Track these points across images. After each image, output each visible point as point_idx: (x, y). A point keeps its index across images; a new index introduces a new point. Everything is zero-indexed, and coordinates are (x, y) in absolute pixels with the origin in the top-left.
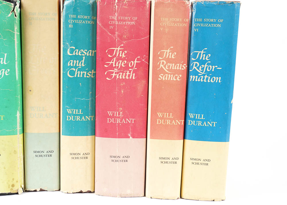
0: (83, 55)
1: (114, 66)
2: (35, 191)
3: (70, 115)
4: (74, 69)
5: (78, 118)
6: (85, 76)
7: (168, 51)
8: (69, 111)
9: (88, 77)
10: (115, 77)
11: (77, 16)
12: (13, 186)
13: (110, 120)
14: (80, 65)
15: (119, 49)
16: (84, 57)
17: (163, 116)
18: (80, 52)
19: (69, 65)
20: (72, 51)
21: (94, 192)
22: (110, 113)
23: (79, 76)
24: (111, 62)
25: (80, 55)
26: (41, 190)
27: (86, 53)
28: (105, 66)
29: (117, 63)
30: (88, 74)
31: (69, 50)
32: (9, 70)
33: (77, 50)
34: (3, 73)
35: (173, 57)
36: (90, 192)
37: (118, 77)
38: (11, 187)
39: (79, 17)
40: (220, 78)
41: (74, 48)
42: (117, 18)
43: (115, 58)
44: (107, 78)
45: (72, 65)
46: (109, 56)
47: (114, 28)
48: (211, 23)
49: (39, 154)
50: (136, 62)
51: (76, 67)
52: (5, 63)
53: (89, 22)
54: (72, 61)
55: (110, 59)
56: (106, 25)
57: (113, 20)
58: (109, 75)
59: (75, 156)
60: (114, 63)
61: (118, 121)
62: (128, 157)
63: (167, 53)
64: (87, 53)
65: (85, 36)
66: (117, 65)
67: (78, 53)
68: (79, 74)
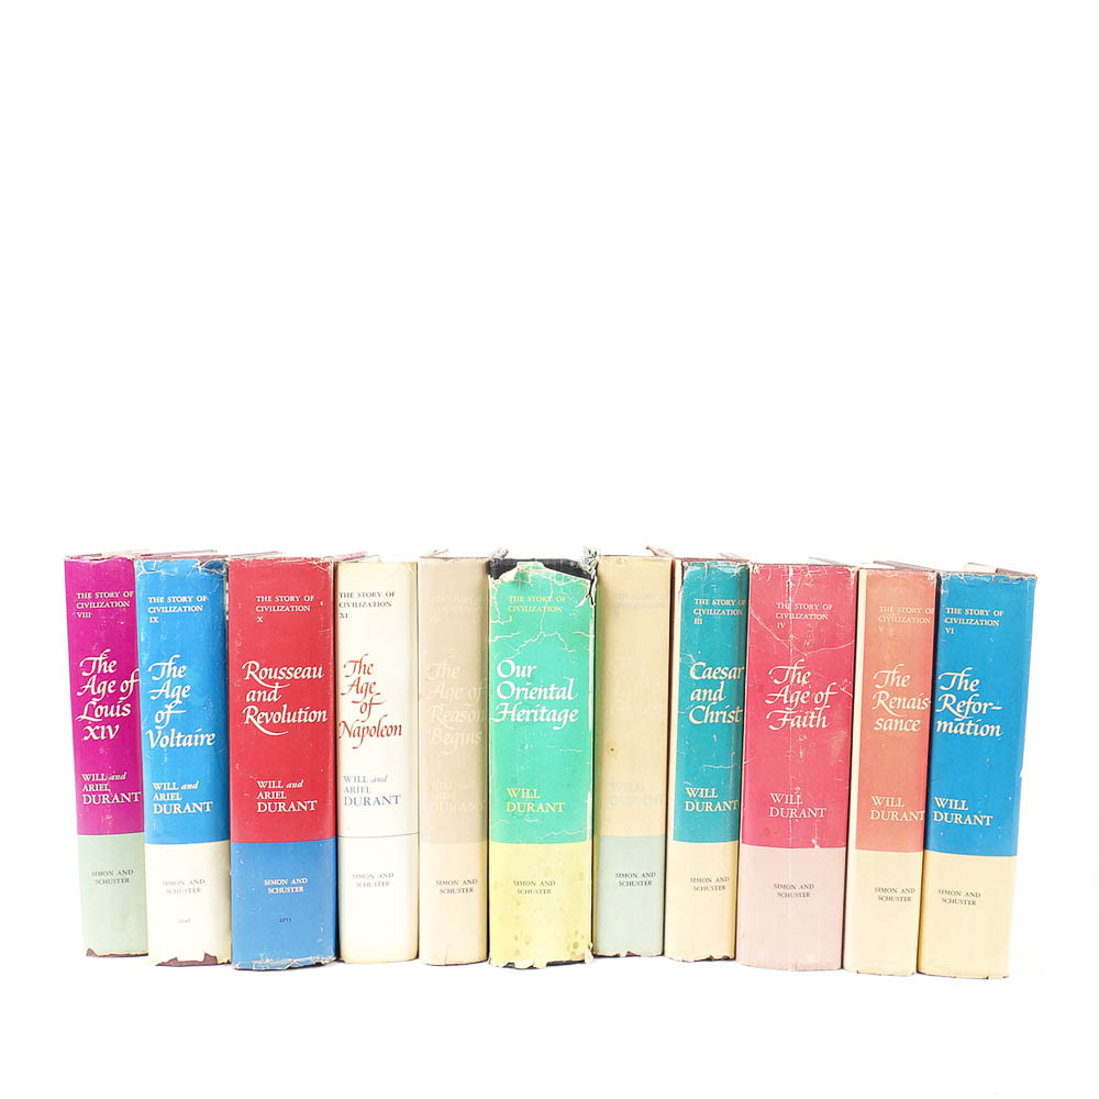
0: (721, 678)
1: (785, 701)
2: (617, 956)
3: (692, 799)
4: (704, 708)
5: (708, 807)
6: (724, 721)
7: (894, 672)
8: (691, 792)
9: (729, 721)
10: (788, 723)
11: (711, 602)
12: (576, 946)
13: (775, 812)
14: (715, 699)
15: (795, 668)
16: (722, 683)
17: (884, 803)
18: (715, 672)
19: (692, 699)
20: (700, 671)
21: (735, 959)
22: (776, 797)
23: (711, 721)
24: (779, 695)
25: (715, 678)
26: (630, 955)
27: (725, 674)
28: (767, 701)
29: (792, 697)
30: (730, 716)
31: (693, 668)
32: (576, 711)
33: (710, 669)
34: (566, 716)
35: (904, 685)
36: (727, 959)
37: (792, 725)
38: (572, 949)
39: (714, 603)
40: (998, 727)
41: (704, 665)
42: (793, 606)
43: (787, 687)
44: (771, 727)
45: (699, 699)
46: (776, 682)
47: (787, 626)
48: (980, 617)
49: (627, 880)
50: (828, 693)
51: (706, 703)
52: (570, 698)
53: (733, 612)
54: (699, 691)
55: (778, 689)
56: (771, 621)
57: (785, 610)
58: (775, 720)
59: (700, 883)
60: (785, 696)
61: (793, 813)
62: (811, 886)
63: (892, 676)
64: (728, 674)
65: (726, 641)
66: (791, 701)
67: (711, 675)
68: (711, 717)
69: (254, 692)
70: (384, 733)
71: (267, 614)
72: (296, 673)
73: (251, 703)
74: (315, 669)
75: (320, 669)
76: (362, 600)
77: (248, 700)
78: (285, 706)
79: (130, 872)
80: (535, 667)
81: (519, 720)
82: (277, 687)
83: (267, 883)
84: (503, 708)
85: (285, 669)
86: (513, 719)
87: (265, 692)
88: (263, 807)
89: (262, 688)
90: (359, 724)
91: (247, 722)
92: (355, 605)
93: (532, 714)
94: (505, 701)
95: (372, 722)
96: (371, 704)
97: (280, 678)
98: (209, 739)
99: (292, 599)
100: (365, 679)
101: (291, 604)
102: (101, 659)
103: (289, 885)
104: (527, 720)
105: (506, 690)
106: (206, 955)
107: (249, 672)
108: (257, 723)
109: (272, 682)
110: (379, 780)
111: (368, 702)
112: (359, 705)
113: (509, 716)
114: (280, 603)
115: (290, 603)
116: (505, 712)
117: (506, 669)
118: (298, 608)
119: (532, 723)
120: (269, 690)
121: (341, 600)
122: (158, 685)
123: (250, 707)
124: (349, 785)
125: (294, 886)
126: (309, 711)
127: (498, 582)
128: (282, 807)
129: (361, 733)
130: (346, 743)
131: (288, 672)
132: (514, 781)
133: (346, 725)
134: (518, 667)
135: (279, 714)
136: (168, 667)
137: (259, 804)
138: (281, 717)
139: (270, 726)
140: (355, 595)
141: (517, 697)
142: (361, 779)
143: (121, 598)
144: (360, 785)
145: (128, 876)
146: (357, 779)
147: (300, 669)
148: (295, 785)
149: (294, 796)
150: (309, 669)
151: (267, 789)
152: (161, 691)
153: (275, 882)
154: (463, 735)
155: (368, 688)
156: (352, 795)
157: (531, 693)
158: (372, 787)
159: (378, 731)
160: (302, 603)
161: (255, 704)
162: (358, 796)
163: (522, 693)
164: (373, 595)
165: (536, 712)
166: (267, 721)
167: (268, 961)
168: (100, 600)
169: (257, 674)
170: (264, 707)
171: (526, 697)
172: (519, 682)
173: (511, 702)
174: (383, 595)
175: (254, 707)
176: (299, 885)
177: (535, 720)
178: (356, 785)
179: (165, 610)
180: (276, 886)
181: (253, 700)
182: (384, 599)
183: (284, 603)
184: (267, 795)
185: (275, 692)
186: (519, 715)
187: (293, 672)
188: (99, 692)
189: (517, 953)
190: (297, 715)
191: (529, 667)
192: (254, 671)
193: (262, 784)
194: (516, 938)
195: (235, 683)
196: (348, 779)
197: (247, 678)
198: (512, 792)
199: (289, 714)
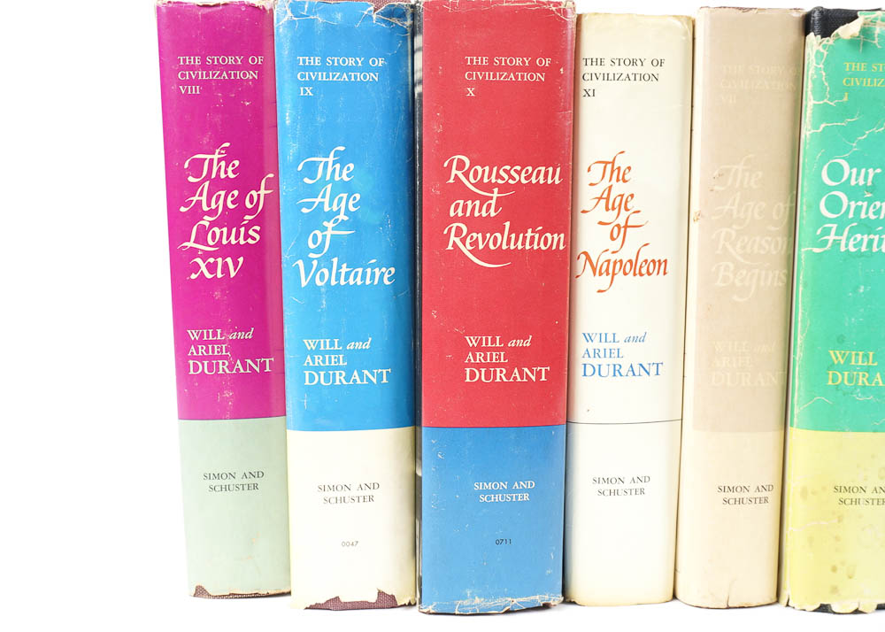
69: (461, 202)
70: (644, 271)
71: (482, 86)
72: (523, 175)
73: (456, 219)
74: (551, 169)
75: (558, 170)
76: (617, 69)
77: (452, 214)
78: (507, 224)
79: (260, 474)
80: (879, 171)
81: (852, 249)
82: (495, 195)
83: (478, 486)
84: (827, 232)
85: (508, 167)
86: (843, 249)
87: (477, 203)
88: (473, 375)
89: (474, 196)
90: (608, 256)
91: (450, 247)
92: (606, 77)
93: (870, 242)
94: (831, 221)
95: (627, 254)
96: (626, 226)
97: (500, 181)
98: (386, 276)
99: (518, 62)
100: (619, 188)
101: (517, 69)
102: (216, 157)
103: (510, 490)
104: (864, 249)
105: (834, 204)
106: (380, 593)
107: (454, 171)
108: (466, 249)
109: (489, 187)
110: (635, 339)
111: (623, 224)
112: (610, 227)
113: (837, 243)
114: (501, 68)
115: (515, 69)
116: (831, 237)
117: (836, 172)
118: (527, 77)
119: (869, 255)
120: (484, 200)
121: (586, 70)
122: (313, 191)
123: (455, 225)
124: (591, 346)
125: (516, 491)
126: (541, 233)
127: (829, 41)
128: (500, 375)
129: (611, 269)
130: (587, 285)
131: (512, 172)
132: (841, 339)
133: (588, 258)
134: (854, 170)
135: (498, 235)
136: (327, 164)
137: (468, 370)
138: (502, 240)
139: (485, 254)
140: (607, 62)
141: (851, 216)
142: (610, 338)
143: (245, 66)
144: (608, 346)
145: (256, 480)
146: (603, 337)
147: (530, 168)
148: (520, 343)
149: (517, 359)
150: (543, 169)
151: (479, 348)
152: (318, 200)
153: (490, 486)
154: (763, 273)
155: (623, 203)
156: (595, 362)
157: (871, 210)
158: (626, 349)
159: (635, 267)
160: (533, 68)
161: (463, 220)
162: (604, 361)
163: (858, 209)
164: (633, 62)
165: (877, 237)
166: (481, 247)
167: (477, 600)
168: (214, 67)
169: (466, 175)
170: (475, 224)
171: (863, 216)
172: (854, 193)
173: (842, 223)
174: (647, 63)
175: (460, 225)
176: (523, 491)
177: (875, 249)
178: (602, 346)
179: (322, 77)
180: (491, 491)
181: (460, 214)
182: (648, 69)
183: (507, 68)
184: (480, 357)
185: (493, 202)
186: (851, 242)
187: (519, 173)
188: (213, 206)
189: (835, 590)
190: (525, 238)
191: (871, 171)
192: (462, 169)
193: (472, 341)
194: (834, 569)
195: (430, 188)
196: (588, 338)
197: (451, 181)
198: (836, 356)
199: (513, 236)
